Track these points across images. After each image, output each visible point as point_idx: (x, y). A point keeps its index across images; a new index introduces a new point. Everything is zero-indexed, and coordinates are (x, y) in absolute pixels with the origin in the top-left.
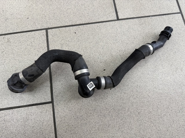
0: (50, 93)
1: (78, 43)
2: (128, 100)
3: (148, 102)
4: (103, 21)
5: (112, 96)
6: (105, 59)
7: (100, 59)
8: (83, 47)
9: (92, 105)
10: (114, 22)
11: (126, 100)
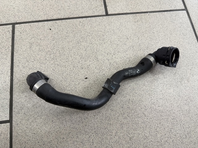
0: (9, 109)
1: (53, 42)
2: (116, 121)
3: (144, 123)
4: (88, 15)
5: (95, 115)
6: (88, 64)
7: (82, 63)
8: (60, 47)
9: (66, 126)
10: (102, 17)
11: (114, 121)
